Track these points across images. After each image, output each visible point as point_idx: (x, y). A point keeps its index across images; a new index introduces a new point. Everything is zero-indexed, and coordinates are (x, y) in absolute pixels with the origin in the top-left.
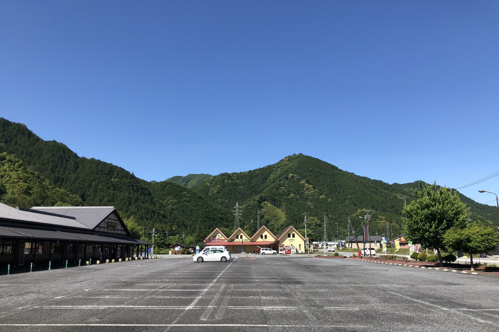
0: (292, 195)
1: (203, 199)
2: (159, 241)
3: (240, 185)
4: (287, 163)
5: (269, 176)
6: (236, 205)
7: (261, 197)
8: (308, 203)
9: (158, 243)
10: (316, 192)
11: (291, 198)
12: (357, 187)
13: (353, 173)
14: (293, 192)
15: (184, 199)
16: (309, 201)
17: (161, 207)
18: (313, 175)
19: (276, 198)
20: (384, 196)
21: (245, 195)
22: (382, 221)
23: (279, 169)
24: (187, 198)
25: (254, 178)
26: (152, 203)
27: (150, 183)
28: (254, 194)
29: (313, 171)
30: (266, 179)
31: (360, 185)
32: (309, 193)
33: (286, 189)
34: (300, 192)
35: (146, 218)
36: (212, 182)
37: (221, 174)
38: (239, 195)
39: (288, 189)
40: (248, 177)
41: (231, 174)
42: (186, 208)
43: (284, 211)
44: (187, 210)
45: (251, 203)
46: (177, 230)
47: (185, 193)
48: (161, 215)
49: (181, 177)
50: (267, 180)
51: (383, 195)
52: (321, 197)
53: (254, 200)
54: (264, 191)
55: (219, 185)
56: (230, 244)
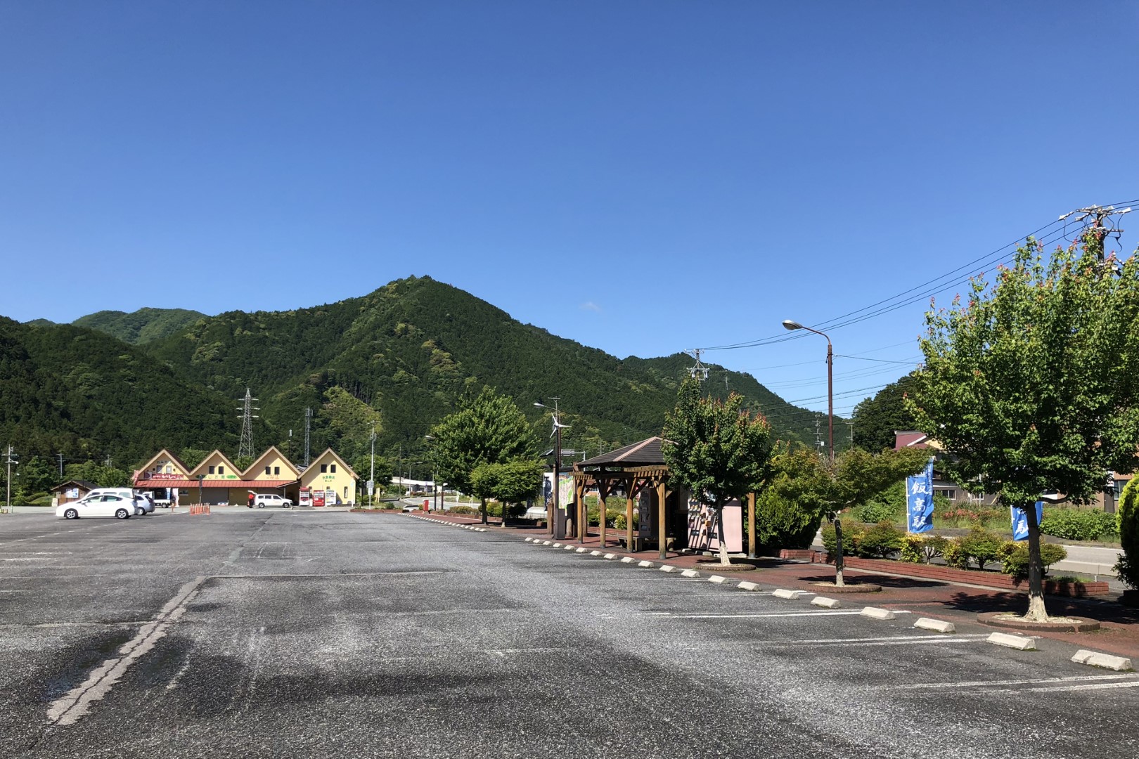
0: (401, 372)
1: (172, 374)
2: (35, 476)
3: (274, 343)
4: (394, 296)
5: (349, 325)
6: (245, 394)
7: (325, 376)
8: (438, 394)
9: (34, 479)
10: (457, 368)
11: (397, 380)
12: (548, 363)
13: (545, 329)
14: (403, 367)
15: (122, 371)
16: (439, 390)
17: (56, 391)
18: (453, 330)
19: (361, 379)
20: (602, 383)
21: (285, 367)
22: (593, 438)
23: (373, 310)
24: (130, 369)
25: (311, 329)
26: (32, 380)
27: (26, 328)
28: (309, 366)
29: (454, 321)
30: (341, 332)
31: (555, 356)
32: (440, 370)
33: (386, 358)
34: (421, 367)
35: (14, 417)
36: (201, 333)
37: (227, 313)
38: (270, 368)
39: (393, 359)
40: (296, 325)
41: (251, 314)
42: (126, 395)
43: (380, 410)
44: (131, 400)
45: (300, 389)
46: (93, 450)
47: (124, 357)
48: (56, 409)
49: (119, 314)
50: (344, 333)
51: (602, 381)
52: (468, 380)
53: (308, 382)
54: (333, 362)
55: (220, 340)
56: (193, 486)
